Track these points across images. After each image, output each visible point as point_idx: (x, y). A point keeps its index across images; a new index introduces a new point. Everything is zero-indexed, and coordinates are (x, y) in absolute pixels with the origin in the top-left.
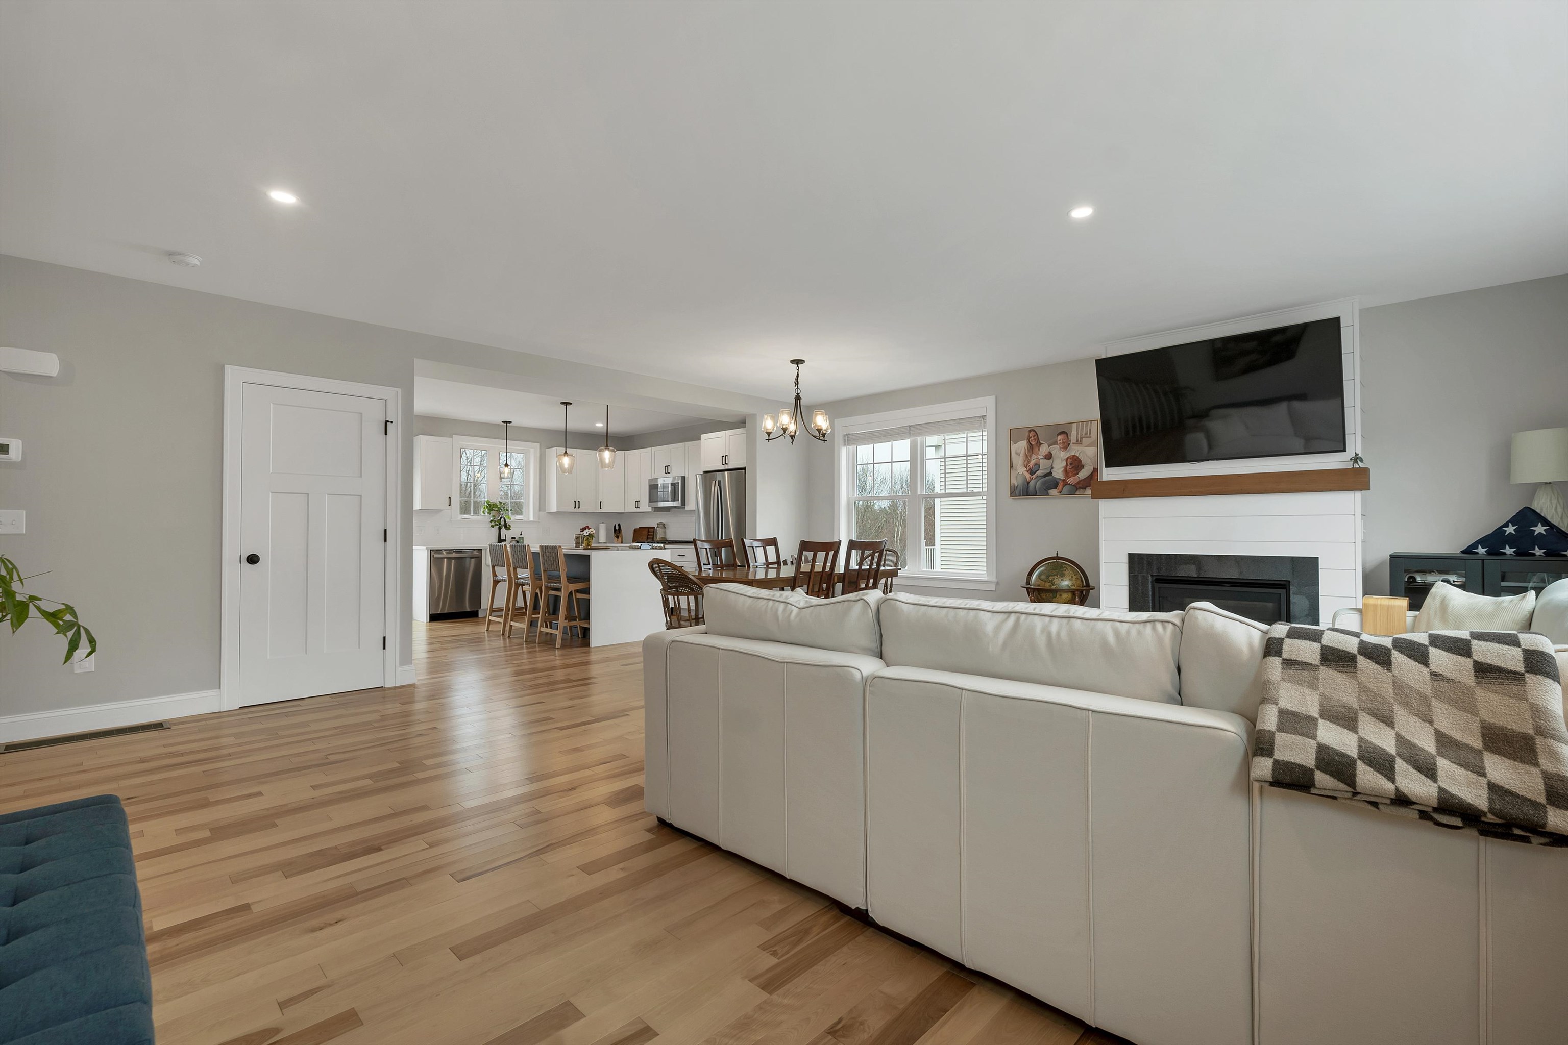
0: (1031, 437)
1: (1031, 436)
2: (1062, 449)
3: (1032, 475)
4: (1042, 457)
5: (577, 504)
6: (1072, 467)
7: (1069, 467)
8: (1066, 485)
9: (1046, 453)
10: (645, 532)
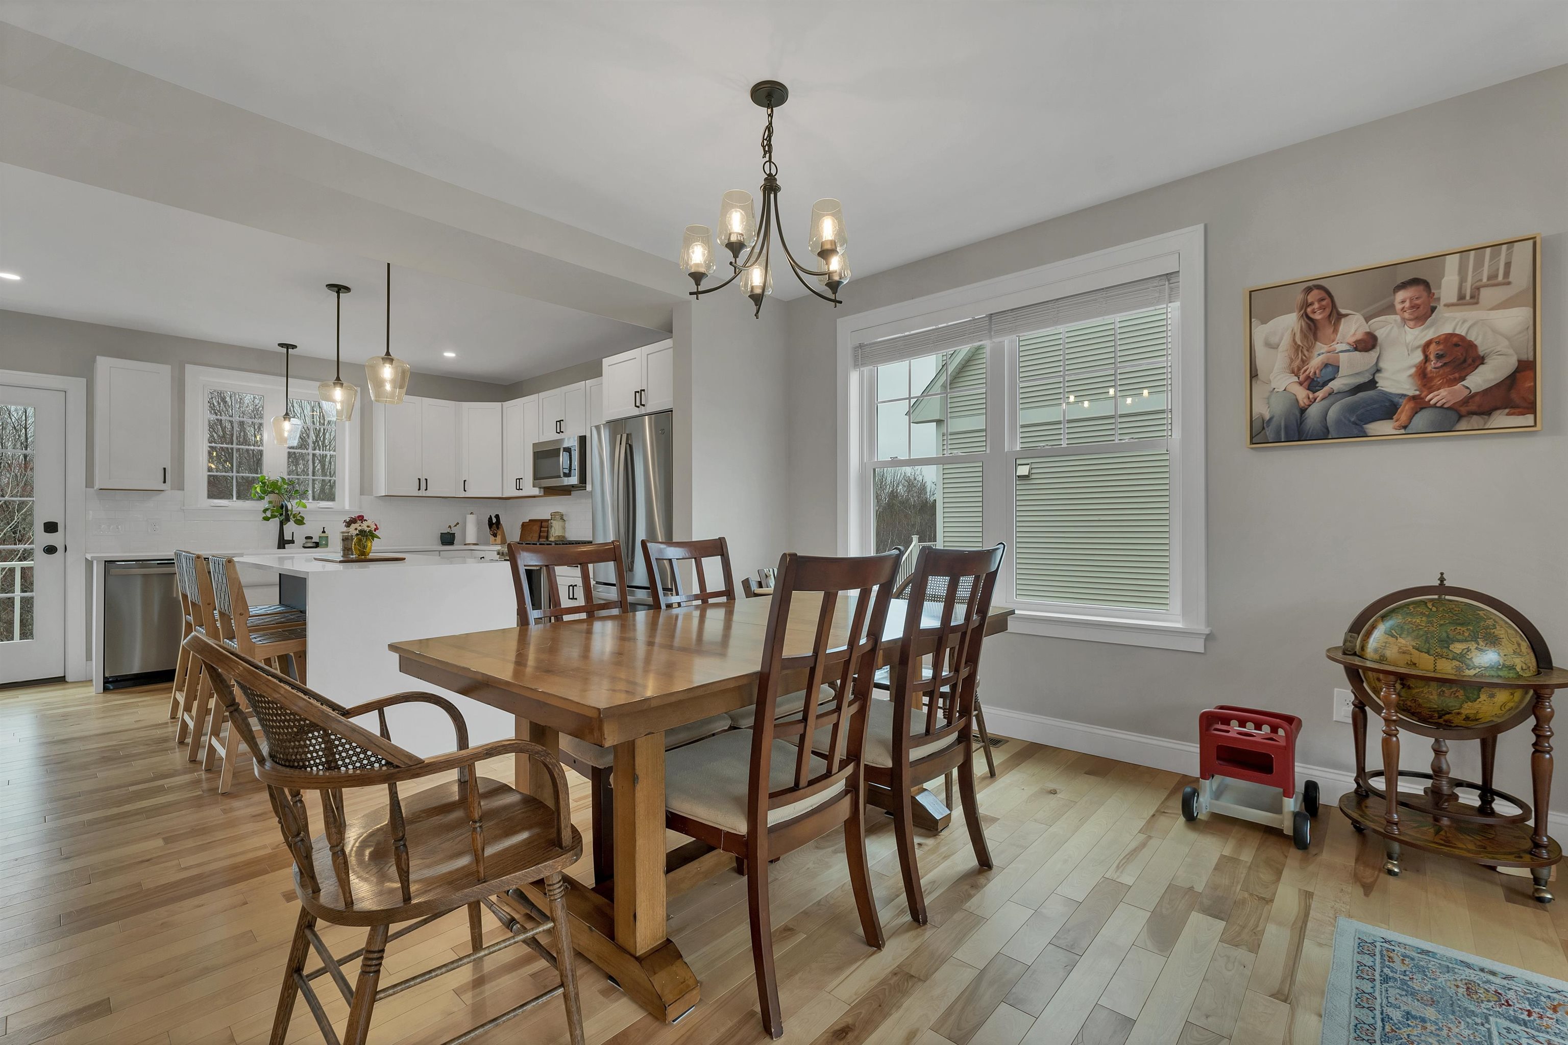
0: (1312, 304)
1: (1310, 301)
2: (1412, 323)
3: (1314, 392)
4: (1348, 347)
5: (422, 483)
6: (1445, 364)
7: (1432, 365)
8: (1422, 409)
9: (1359, 336)
10: (536, 528)
